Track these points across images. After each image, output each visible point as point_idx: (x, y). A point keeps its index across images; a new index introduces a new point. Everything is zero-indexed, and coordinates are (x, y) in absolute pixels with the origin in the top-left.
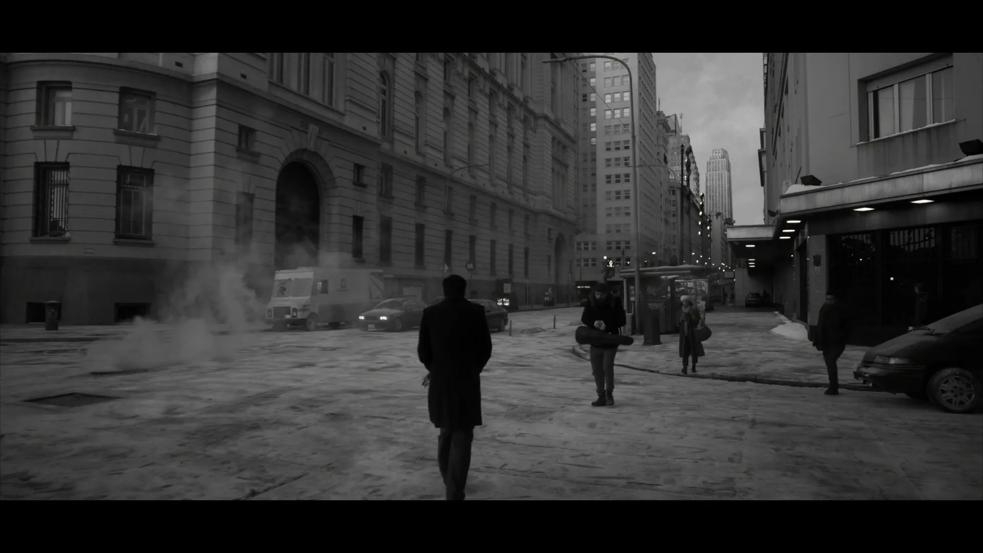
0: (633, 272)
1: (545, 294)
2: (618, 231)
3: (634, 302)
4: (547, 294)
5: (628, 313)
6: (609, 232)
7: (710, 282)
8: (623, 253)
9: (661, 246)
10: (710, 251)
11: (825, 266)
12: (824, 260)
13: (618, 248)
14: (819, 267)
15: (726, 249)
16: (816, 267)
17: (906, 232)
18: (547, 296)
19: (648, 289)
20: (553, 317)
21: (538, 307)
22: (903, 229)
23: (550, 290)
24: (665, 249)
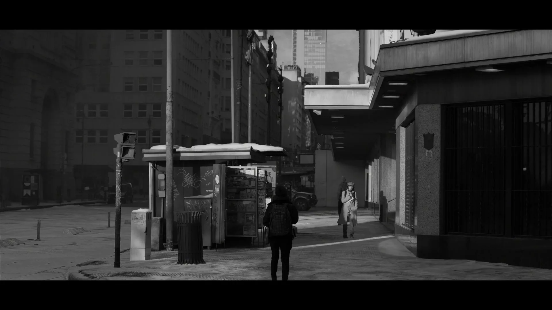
0: (164, 152)
1: (24, 185)
2: (143, 88)
3: (164, 198)
4: (27, 184)
5: (155, 215)
6: (128, 88)
7: (279, 169)
8: (149, 122)
9: (208, 114)
10: (281, 122)
11: (439, 149)
12: (437, 141)
13: (143, 114)
14: (430, 151)
15: (304, 121)
16: (427, 151)
17: (543, 104)
18: (28, 188)
19: (186, 179)
20: (37, 222)
21: (14, 205)
22: (540, 100)
23: (33, 178)
24: (213, 118)
